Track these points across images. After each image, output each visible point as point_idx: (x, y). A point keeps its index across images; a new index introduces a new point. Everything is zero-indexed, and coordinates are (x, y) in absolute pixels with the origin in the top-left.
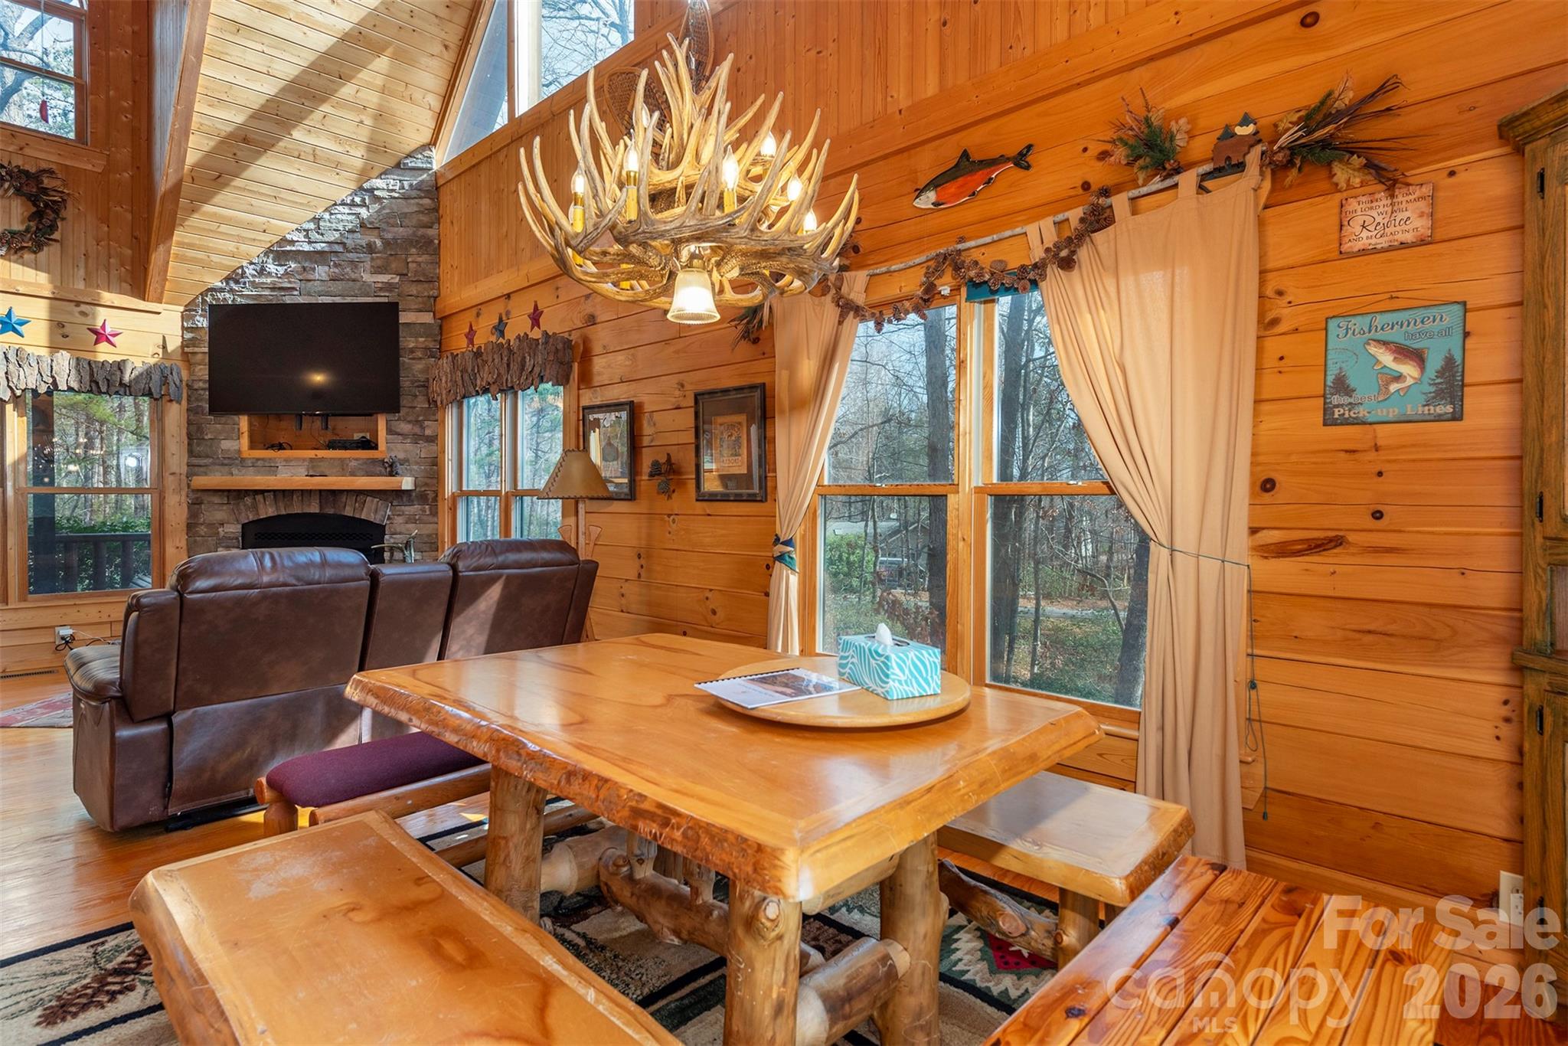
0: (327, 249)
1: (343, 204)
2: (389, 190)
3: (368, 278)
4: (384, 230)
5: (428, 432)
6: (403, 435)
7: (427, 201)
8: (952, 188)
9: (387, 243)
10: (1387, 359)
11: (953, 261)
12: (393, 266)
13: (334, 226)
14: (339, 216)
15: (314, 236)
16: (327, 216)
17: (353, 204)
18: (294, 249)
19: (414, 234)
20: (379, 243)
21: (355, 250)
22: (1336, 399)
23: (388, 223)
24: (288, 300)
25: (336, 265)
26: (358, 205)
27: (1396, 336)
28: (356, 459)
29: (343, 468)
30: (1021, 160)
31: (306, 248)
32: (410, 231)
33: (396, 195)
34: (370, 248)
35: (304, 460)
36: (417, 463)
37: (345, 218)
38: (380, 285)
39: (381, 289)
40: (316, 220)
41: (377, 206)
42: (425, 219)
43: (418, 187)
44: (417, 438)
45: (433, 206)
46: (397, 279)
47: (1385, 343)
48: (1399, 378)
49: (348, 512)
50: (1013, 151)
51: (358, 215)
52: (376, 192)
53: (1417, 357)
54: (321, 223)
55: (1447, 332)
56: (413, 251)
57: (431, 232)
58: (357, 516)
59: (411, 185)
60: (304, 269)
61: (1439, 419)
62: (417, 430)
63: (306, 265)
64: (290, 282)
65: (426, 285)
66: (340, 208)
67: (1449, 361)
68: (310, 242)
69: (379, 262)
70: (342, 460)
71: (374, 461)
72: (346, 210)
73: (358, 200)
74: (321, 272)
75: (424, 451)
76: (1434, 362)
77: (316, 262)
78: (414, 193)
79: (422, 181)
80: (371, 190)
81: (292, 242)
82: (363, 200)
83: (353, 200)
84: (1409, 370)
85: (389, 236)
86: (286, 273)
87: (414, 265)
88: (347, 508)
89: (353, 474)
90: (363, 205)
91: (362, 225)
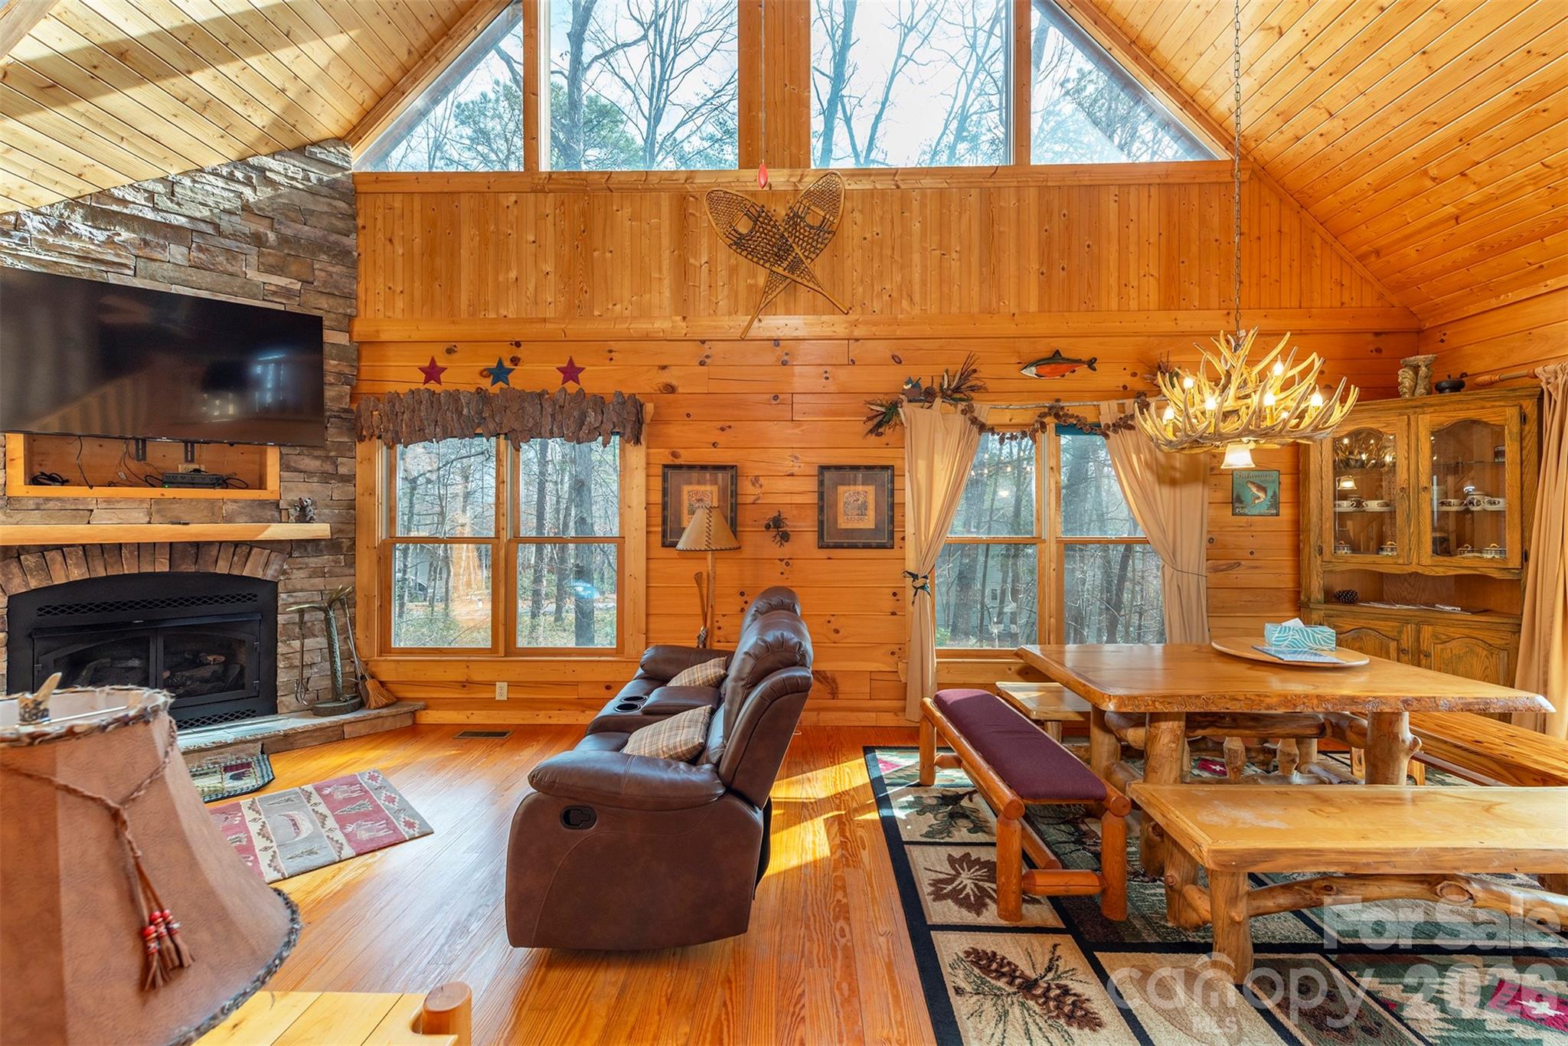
0: (188, 226)
1: (215, 173)
2: (286, 176)
3: (252, 274)
4: (280, 223)
5: (342, 470)
6: (310, 474)
7: (342, 205)
8: (1047, 369)
9: (284, 240)
10: (1254, 490)
11: (1056, 412)
12: (293, 268)
13: (200, 198)
14: (208, 187)
15: (163, 202)
16: (187, 182)
17: (231, 177)
18: (125, 211)
19: (324, 237)
20: (272, 236)
21: (234, 236)
22: (1237, 505)
23: (287, 216)
24: (113, 279)
25: (200, 249)
26: (238, 182)
27: (1256, 480)
28: (235, 501)
29: (214, 513)
30: (1091, 363)
31: (150, 215)
32: (319, 233)
33: (301, 186)
34: (258, 240)
35: (142, 501)
36: (327, 506)
37: (218, 193)
38: (273, 288)
39: (274, 293)
40: (171, 185)
41: (269, 191)
42: (340, 224)
43: (333, 185)
44: (326, 478)
45: (350, 212)
46: (298, 286)
47: (1253, 483)
48: (1259, 498)
49: (222, 568)
50: (1085, 357)
51: (240, 195)
52: (268, 173)
53: (1264, 490)
54: (177, 189)
55: (1274, 482)
56: (324, 257)
57: (346, 241)
58: (236, 572)
59: (320, 180)
60: (146, 243)
61: (1272, 515)
62: (328, 467)
63: (148, 237)
64: (118, 255)
65: (341, 301)
66: (211, 178)
67: (1275, 492)
68: (155, 209)
69: (271, 260)
70: (212, 502)
71: (263, 503)
72: (220, 183)
73: (239, 175)
74: (177, 252)
75: (338, 491)
76: (1270, 493)
77: (165, 238)
78: (325, 191)
79: (335, 180)
80: (262, 170)
81: (124, 202)
82: (249, 178)
83: (231, 173)
84: (1261, 495)
85: (289, 232)
86: (110, 242)
87: (323, 274)
88: (220, 563)
89: (228, 519)
90: (248, 182)
91: (246, 207)
